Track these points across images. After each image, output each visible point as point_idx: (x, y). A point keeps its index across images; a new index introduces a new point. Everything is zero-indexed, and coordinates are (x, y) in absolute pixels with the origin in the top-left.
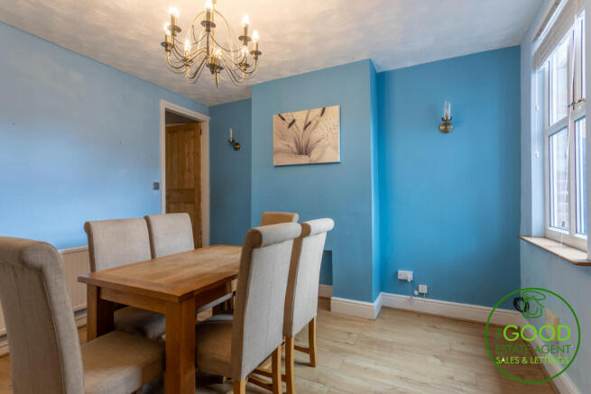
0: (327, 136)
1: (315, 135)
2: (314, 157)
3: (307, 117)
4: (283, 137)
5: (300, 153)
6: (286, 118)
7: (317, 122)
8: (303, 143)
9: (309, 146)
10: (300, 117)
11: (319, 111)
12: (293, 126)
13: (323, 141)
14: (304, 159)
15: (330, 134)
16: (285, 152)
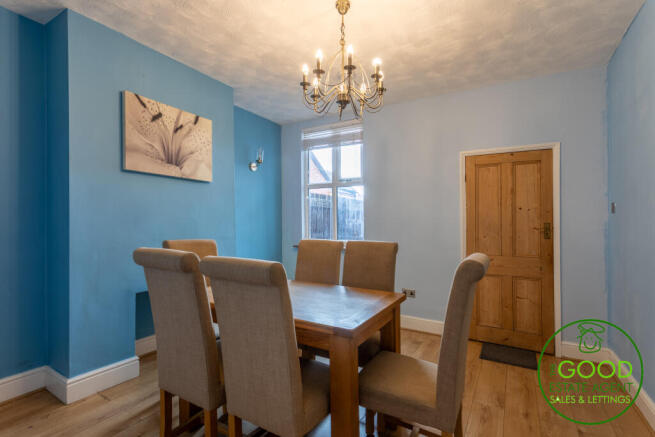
0: (201, 150)
1: (189, 144)
2: (187, 170)
3: (178, 119)
4: (143, 132)
5: (169, 161)
6: (148, 105)
7: (190, 130)
8: (173, 149)
9: (181, 156)
10: (170, 113)
11: (192, 117)
12: (159, 121)
13: (197, 154)
14: (173, 171)
15: (204, 149)
16: (146, 153)
